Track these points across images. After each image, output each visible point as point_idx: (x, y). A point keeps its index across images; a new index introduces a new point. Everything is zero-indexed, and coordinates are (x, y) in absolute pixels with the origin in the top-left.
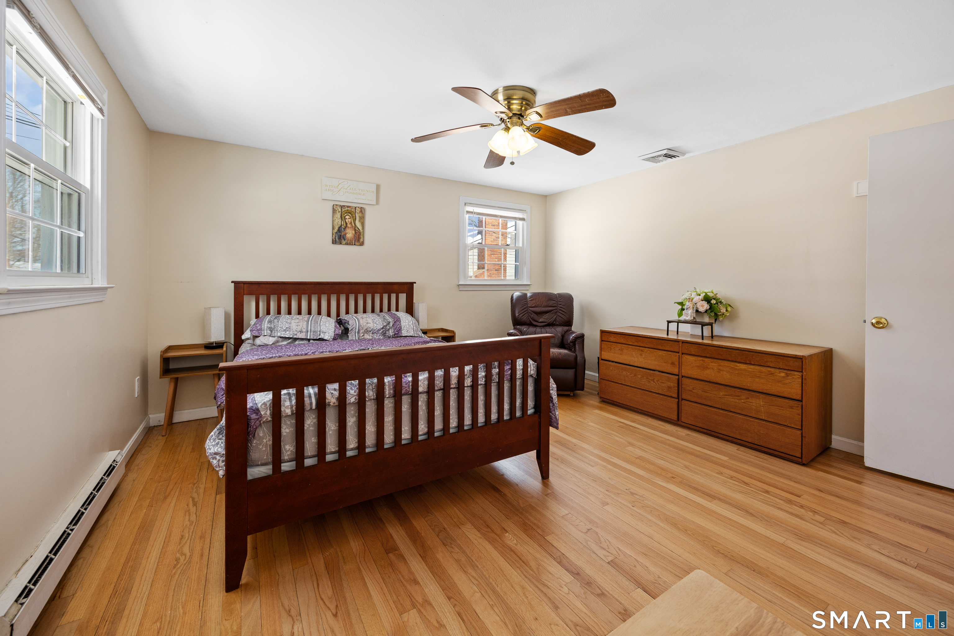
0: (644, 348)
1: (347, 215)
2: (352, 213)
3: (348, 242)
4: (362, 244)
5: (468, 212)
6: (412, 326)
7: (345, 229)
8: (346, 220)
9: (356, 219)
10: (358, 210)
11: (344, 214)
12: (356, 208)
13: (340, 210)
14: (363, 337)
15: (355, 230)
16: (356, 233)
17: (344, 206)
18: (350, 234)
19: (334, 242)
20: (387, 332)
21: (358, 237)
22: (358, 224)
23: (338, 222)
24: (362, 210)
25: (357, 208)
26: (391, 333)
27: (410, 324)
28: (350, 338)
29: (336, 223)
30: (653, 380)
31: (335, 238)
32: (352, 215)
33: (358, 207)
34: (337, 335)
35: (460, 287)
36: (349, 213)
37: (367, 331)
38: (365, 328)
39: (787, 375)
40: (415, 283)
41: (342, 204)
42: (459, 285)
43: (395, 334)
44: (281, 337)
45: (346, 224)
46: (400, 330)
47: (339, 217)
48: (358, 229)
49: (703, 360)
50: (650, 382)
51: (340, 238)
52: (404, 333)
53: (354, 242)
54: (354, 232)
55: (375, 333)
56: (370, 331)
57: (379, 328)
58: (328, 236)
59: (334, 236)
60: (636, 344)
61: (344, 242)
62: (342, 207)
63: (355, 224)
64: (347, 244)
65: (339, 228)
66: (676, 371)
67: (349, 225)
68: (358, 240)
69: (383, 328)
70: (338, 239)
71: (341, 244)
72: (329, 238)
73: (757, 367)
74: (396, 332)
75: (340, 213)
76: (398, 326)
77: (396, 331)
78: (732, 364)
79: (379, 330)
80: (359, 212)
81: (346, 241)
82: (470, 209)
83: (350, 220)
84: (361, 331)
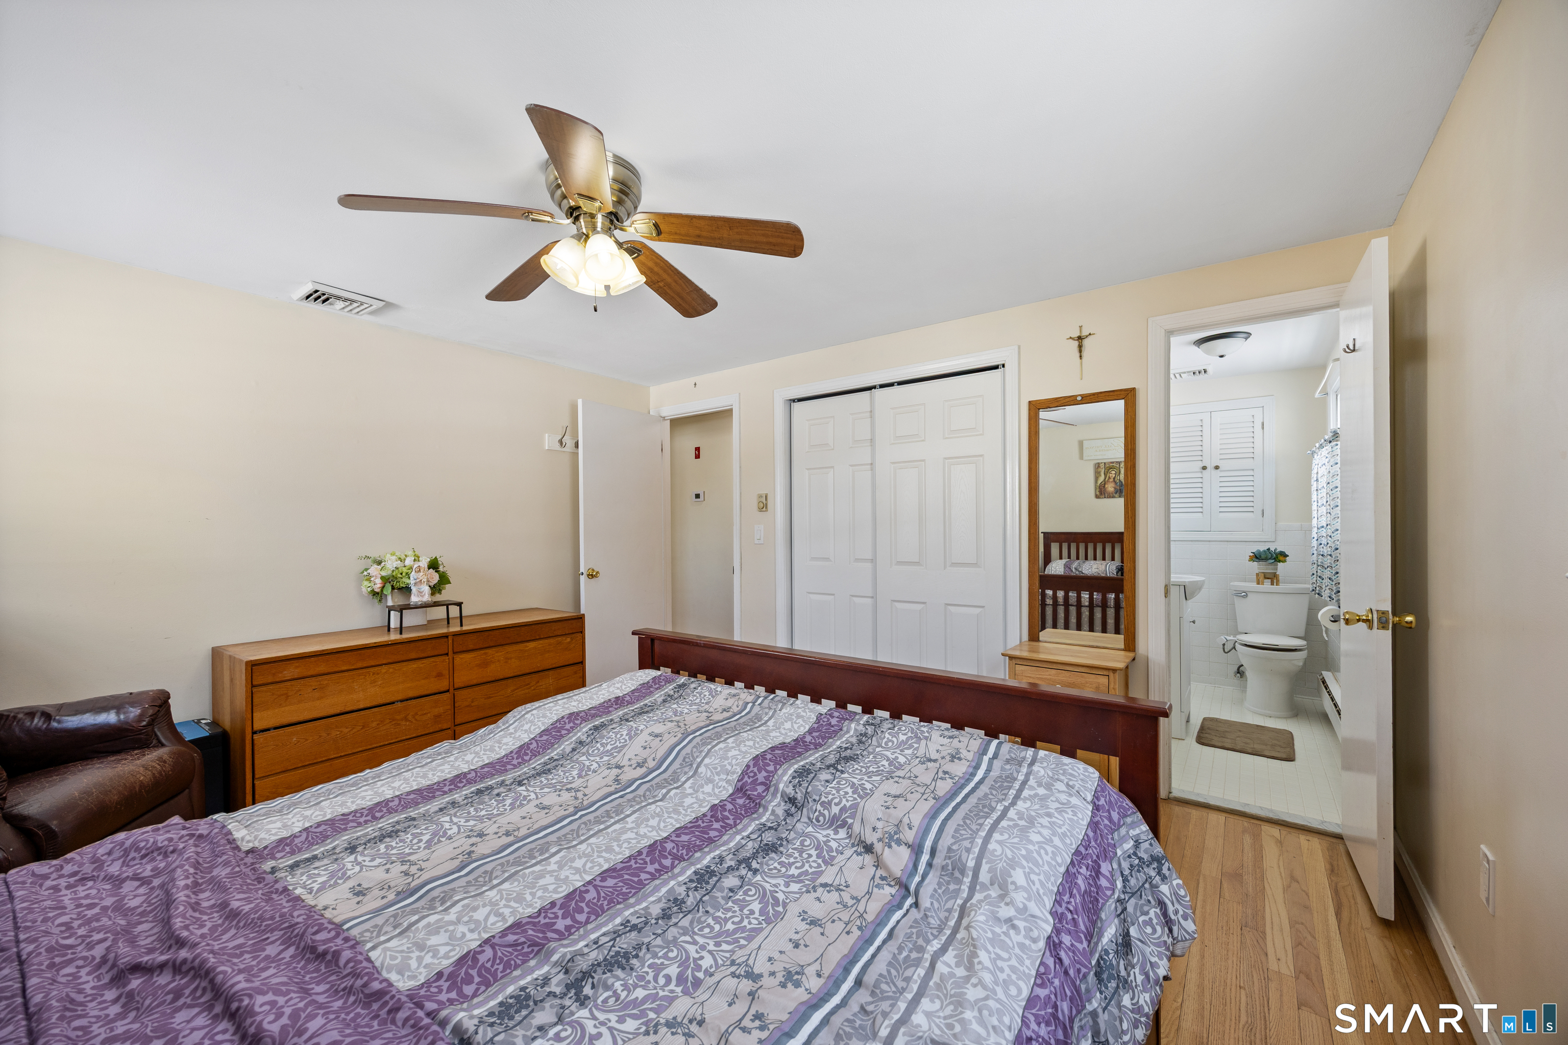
0: (379, 668)
30: (406, 719)
39: (572, 639)
49: (485, 654)
50: (399, 724)
60: (360, 665)
66: (444, 684)
73: (546, 641)
78: (521, 646)
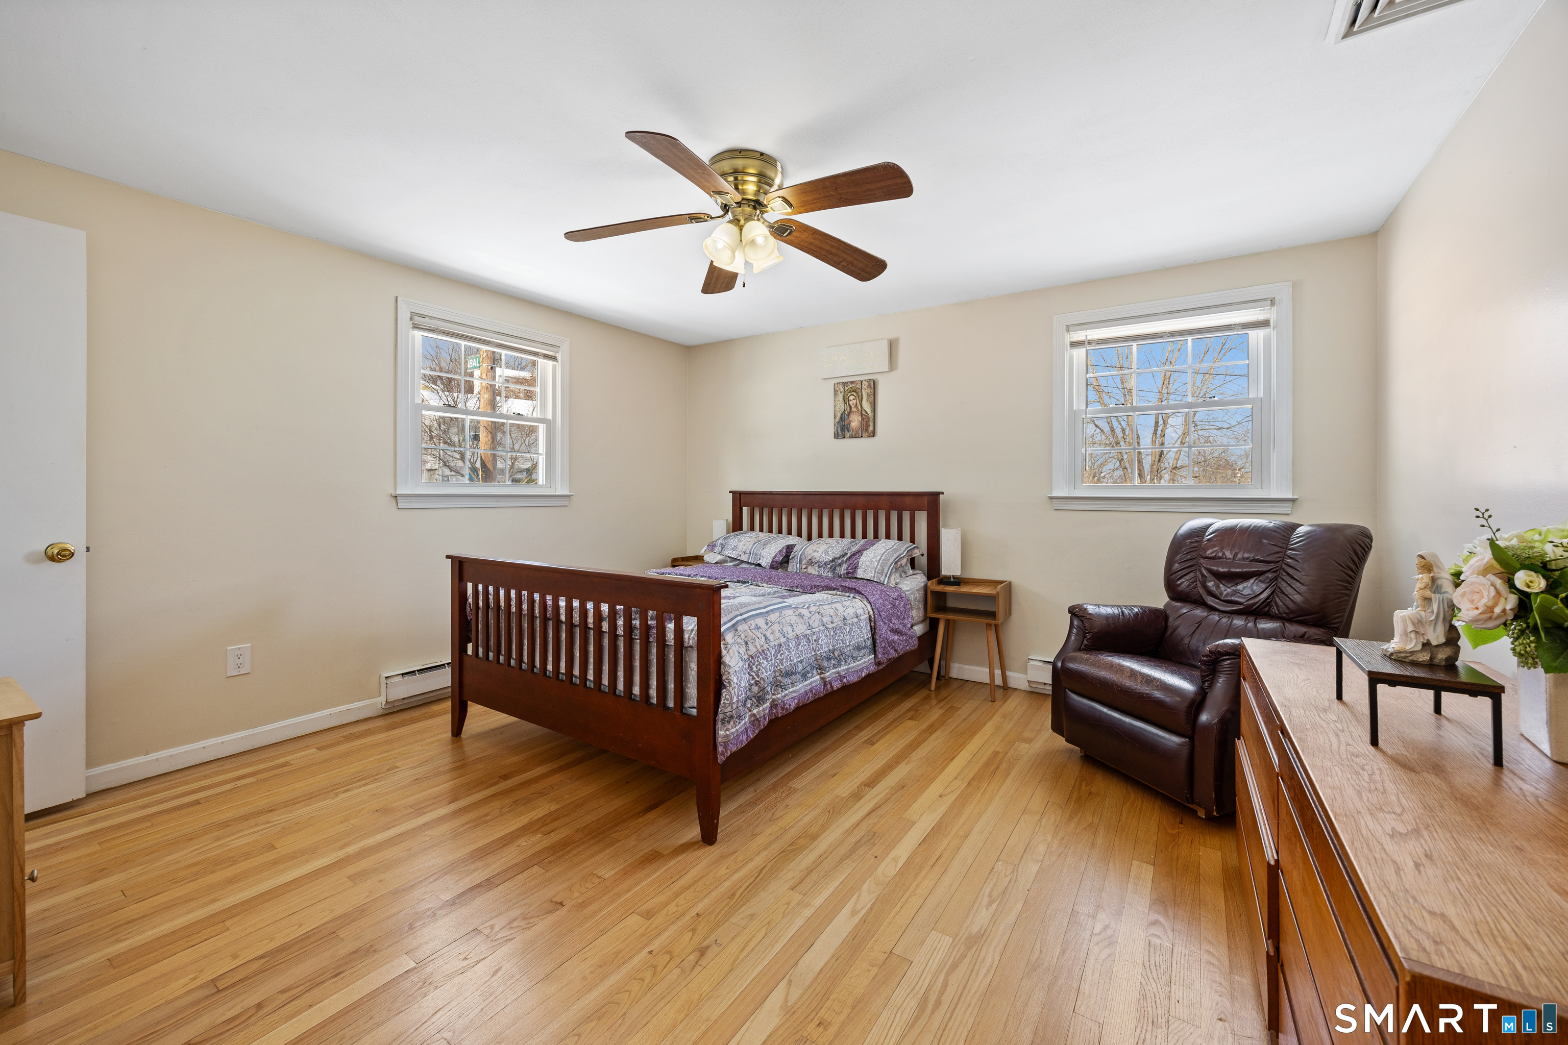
1: (850, 395)
2: (858, 391)
3: (853, 434)
4: (873, 434)
5: (1074, 344)
6: (876, 563)
7: (848, 415)
8: (850, 402)
9: (862, 398)
10: (865, 384)
11: (847, 395)
12: (862, 382)
13: (842, 389)
14: (806, 570)
15: (862, 415)
16: (863, 419)
17: (847, 383)
18: (855, 421)
19: (836, 436)
20: (838, 568)
21: (866, 425)
22: (867, 407)
23: (841, 406)
24: (873, 385)
25: (864, 382)
26: (842, 570)
27: (874, 560)
28: (790, 568)
29: (837, 409)
31: (837, 431)
32: (857, 393)
33: (865, 380)
34: (776, 562)
35: (1055, 501)
36: (854, 391)
37: (811, 563)
38: (809, 558)
40: (942, 493)
41: (845, 380)
42: (1051, 498)
43: (848, 573)
44: (729, 557)
45: (851, 407)
46: (856, 568)
47: (841, 399)
48: (866, 412)
51: (843, 430)
52: (860, 574)
53: (860, 433)
54: (860, 418)
55: (821, 566)
56: (816, 563)
57: (827, 560)
58: (829, 425)
59: (836, 428)
61: (847, 434)
62: (844, 384)
63: (861, 406)
64: (852, 437)
65: (842, 415)
67: (854, 409)
68: (868, 429)
69: (833, 561)
70: (841, 431)
71: (844, 438)
72: (831, 430)
74: (851, 571)
75: (843, 393)
76: (856, 562)
77: (850, 568)
79: (826, 564)
80: (866, 387)
81: (850, 433)
82: (1079, 336)
83: (855, 401)
84: (804, 562)
